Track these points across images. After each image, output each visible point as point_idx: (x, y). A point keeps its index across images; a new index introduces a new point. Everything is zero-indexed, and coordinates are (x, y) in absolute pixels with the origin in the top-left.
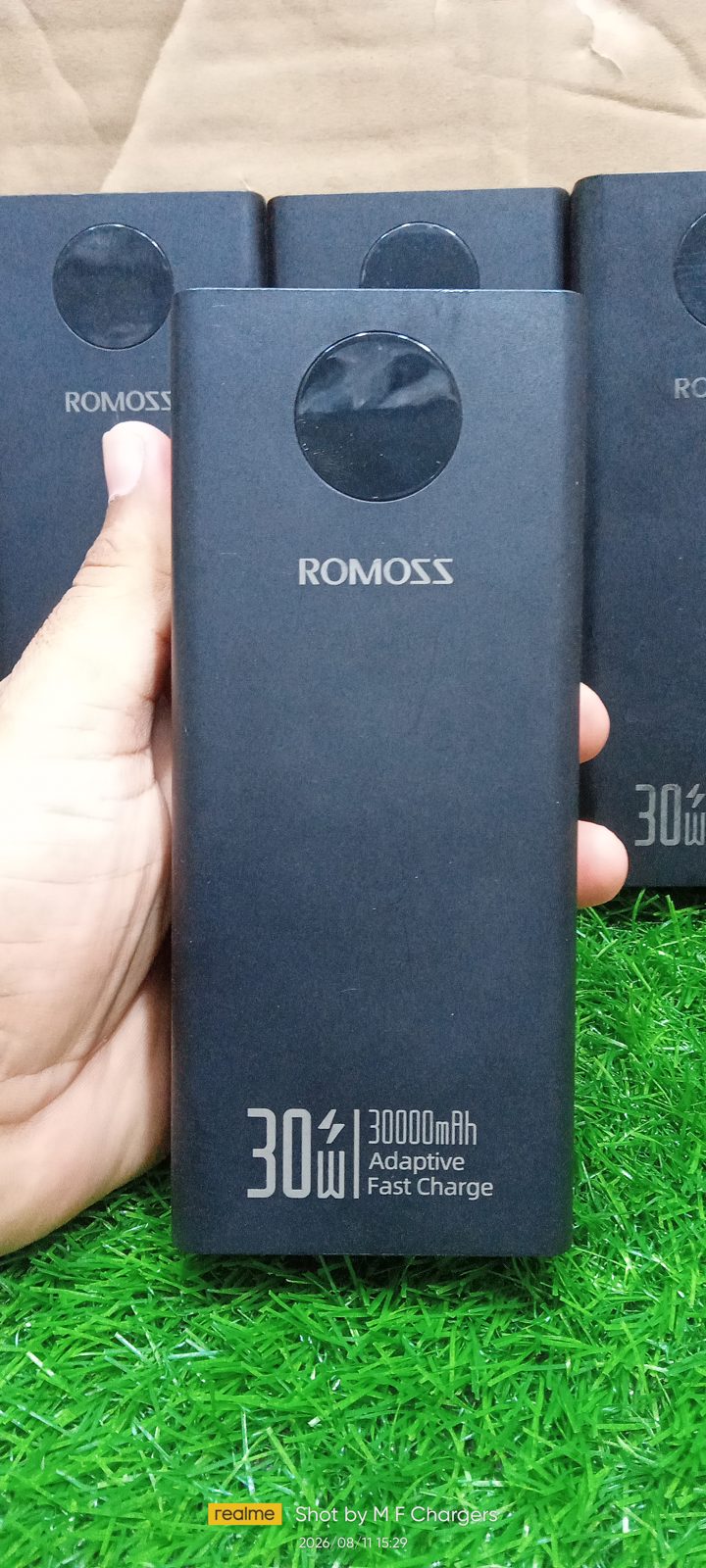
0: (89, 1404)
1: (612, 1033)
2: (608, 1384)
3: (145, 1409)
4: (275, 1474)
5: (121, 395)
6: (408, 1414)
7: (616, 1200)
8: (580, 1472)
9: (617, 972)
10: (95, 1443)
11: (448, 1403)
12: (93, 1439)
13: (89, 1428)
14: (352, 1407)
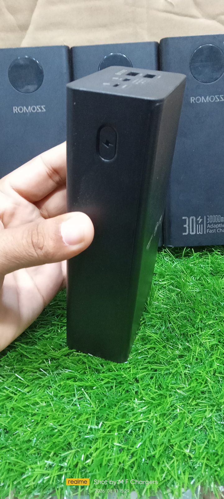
0: (34, 387)
1: (176, 287)
2: (173, 376)
3: (49, 387)
4: (85, 401)
5: (29, 107)
6: (120, 385)
7: (177, 330)
8: (166, 397)
9: (178, 271)
10: (36, 396)
11: (130, 382)
12: (35, 395)
13: (33, 393)
14: (105, 384)
